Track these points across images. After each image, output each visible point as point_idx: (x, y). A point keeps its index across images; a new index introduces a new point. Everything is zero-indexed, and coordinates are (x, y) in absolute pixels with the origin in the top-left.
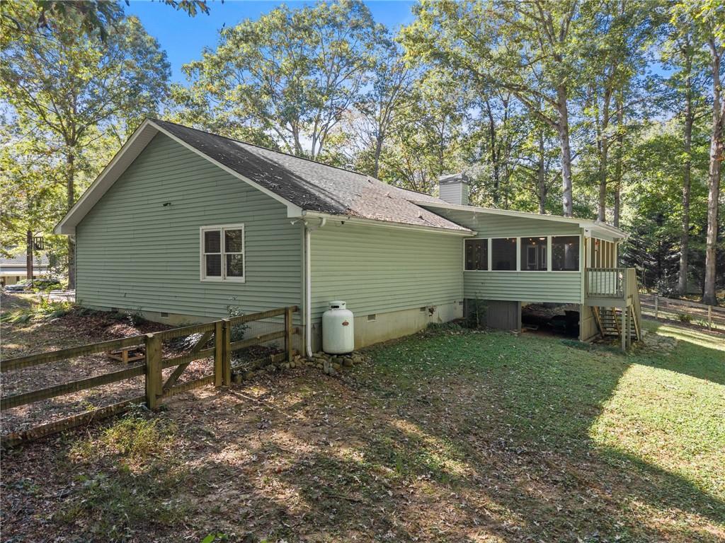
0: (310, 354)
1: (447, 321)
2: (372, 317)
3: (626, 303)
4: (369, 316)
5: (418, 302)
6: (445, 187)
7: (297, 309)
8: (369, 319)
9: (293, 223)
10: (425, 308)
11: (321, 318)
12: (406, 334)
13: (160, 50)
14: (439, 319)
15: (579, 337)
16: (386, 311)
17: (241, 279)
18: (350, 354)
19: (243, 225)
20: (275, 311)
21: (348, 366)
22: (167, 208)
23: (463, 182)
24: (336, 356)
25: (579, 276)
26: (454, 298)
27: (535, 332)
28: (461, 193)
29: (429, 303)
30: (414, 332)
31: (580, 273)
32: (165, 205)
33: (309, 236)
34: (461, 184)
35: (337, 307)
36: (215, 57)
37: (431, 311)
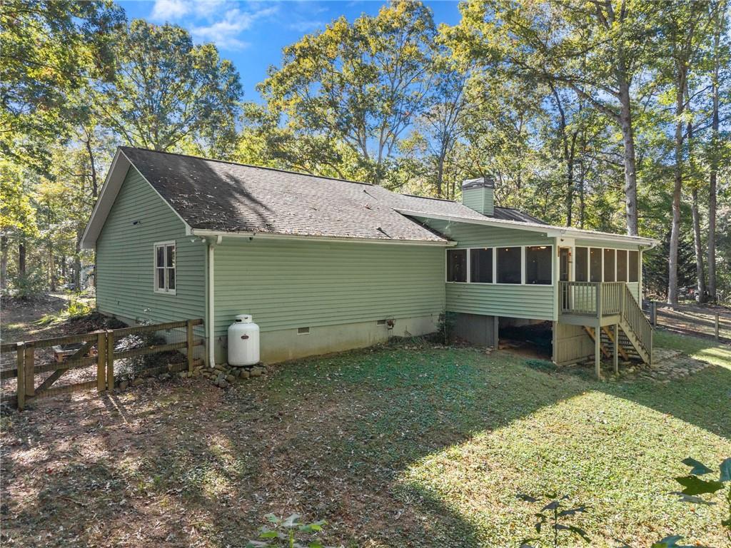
0: (213, 365)
1: (419, 334)
2: (302, 330)
3: (599, 322)
4: (299, 329)
5: (376, 315)
6: (469, 192)
7: (201, 322)
8: (299, 332)
9: (193, 241)
10: (385, 320)
11: (227, 331)
12: (356, 347)
13: (235, 73)
14: (406, 332)
15: (552, 358)
16: (324, 324)
17: (173, 292)
18: (251, 366)
19: (174, 242)
20: (172, 324)
21: (244, 379)
22: (135, 226)
23: (486, 187)
24: (235, 368)
25: (551, 290)
26: (431, 311)
27: (516, 349)
28: (483, 199)
29: (387, 316)
30: (367, 345)
31: (553, 287)
32: (135, 223)
33: (212, 252)
34: (483, 188)
35: (240, 321)
36: (279, 75)
37: (391, 324)
